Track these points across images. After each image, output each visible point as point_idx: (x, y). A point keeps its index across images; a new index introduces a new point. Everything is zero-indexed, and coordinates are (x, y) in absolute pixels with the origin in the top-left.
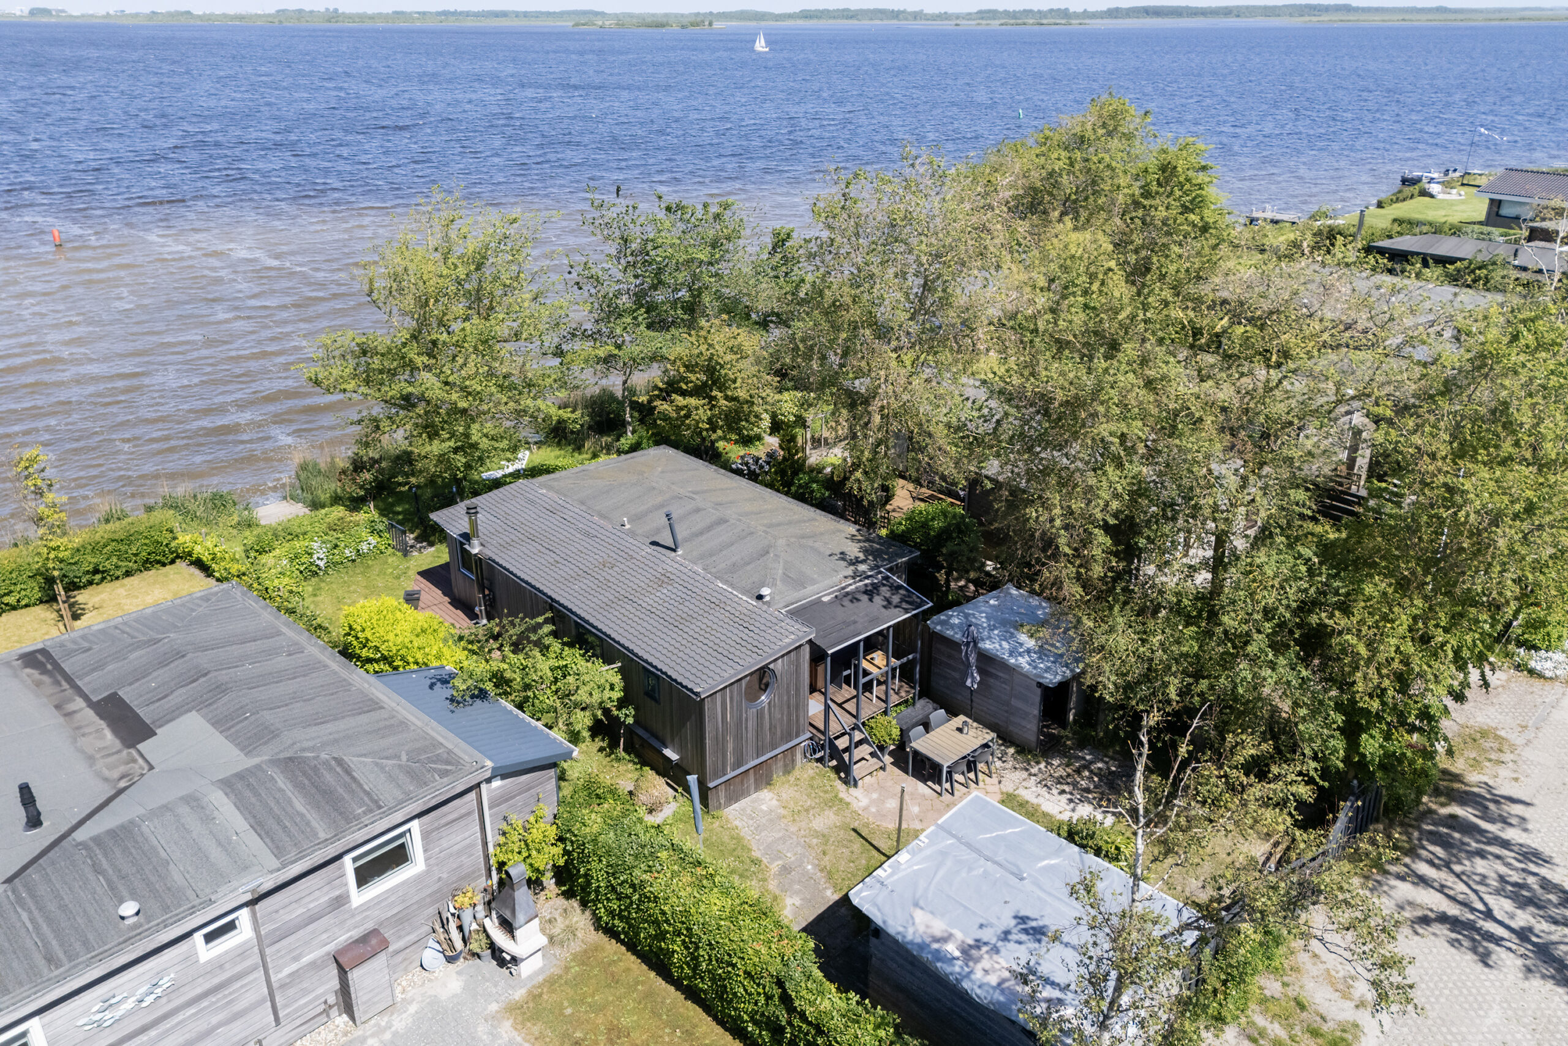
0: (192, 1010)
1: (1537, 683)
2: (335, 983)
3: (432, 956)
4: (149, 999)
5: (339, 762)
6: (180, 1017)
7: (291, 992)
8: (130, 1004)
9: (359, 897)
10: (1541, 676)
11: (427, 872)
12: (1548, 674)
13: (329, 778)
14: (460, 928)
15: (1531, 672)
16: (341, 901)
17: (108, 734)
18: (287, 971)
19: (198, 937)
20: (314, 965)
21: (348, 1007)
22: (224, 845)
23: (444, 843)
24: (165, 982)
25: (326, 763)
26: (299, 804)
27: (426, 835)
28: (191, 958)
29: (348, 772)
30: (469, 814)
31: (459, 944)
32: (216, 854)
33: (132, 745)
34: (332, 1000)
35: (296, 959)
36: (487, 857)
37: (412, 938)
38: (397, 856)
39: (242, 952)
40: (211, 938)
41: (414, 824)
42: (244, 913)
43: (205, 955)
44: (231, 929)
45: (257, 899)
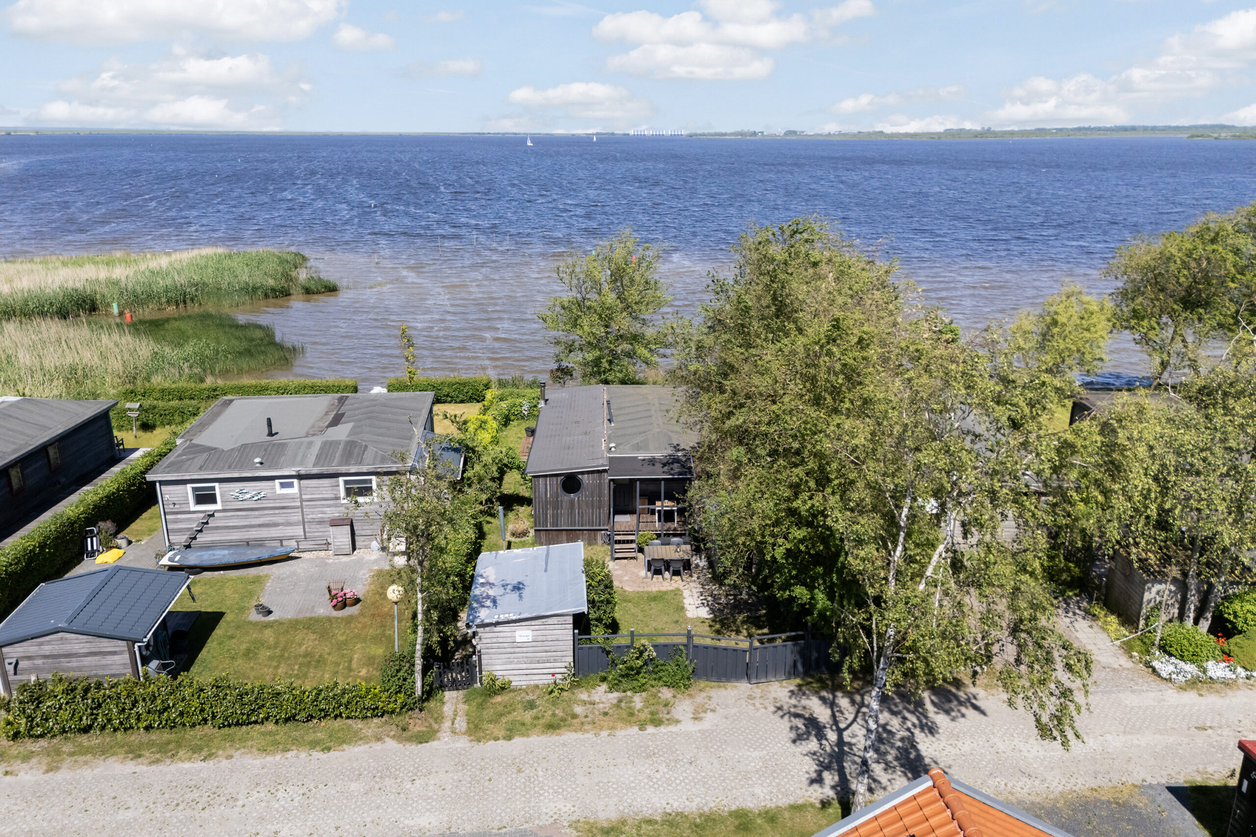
0: (271, 512)
1: (1153, 677)
3: (374, 544)
4: (256, 498)
6: (267, 512)
7: (311, 527)
8: (248, 496)
9: (345, 500)
10: (1159, 676)
11: (378, 503)
12: (1164, 674)
15: (1154, 670)
16: (337, 498)
17: (327, 423)
18: (311, 516)
19: (277, 482)
20: (324, 521)
24: (263, 494)
27: (379, 485)
28: (274, 488)
29: (364, 449)
33: (330, 427)
35: (315, 513)
37: (368, 532)
38: (366, 491)
39: (292, 498)
40: (283, 485)
41: (374, 478)
42: (296, 481)
43: (279, 491)
44: (291, 485)
45: (300, 477)
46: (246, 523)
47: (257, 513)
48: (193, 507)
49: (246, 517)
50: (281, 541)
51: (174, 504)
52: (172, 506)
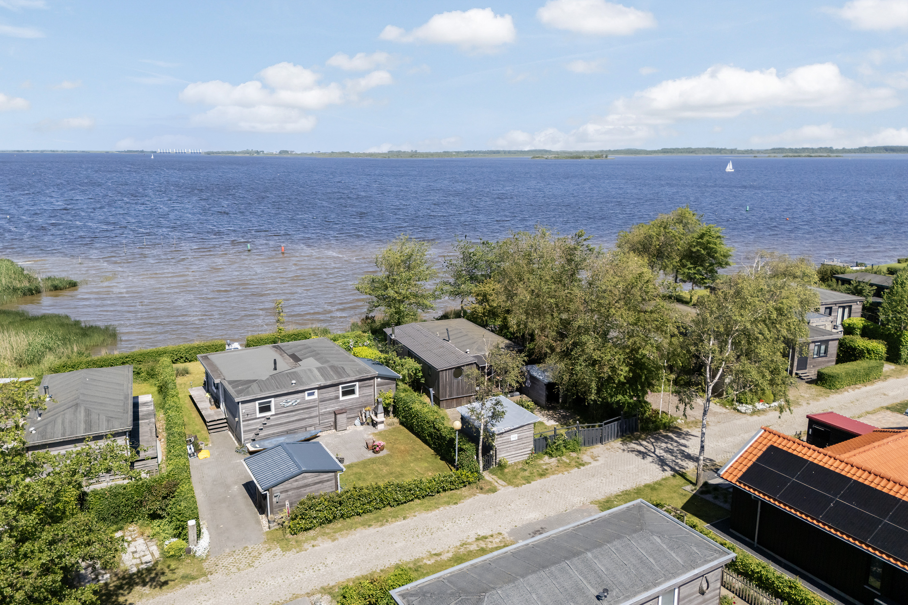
0: (302, 411)
1: (739, 414)
2: (333, 419)
3: (357, 422)
4: (294, 404)
5: (342, 368)
6: (299, 412)
7: (324, 417)
8: (290, 403)
9: (342, 398)
10: (741, 412)
11: (359, 398)
12: (743, 411)
13: (339, 370)
14: (365, 417)
15: (738, 410)
16: (338, 397)
17: (292, 360)
18: (323, 411)
19: (306, 393)
20: (329, 413)
21: (336, 428)
22: (315, 377)
23: (364, 391)
24: (298, 401)
25: (339, 368)
26: (332, 373)
27: (360, 387)
28: (304, 397)
29: (344, 369)
30: (371, 386)
31: (364, 420)
32: (312, 378)
33: (297, 362)
34: (332, 424)
35: (326, 408)
36: (375, 400)
37: (353, 415)
38: (352, 392)
39: (314, 400)
40: (309, 395)
41: (357, 383)
42: (316, 391)
43: (307, 398)
44: (313, 394)
45: (319, 388)
46: (287, 421)
47: (294, 413)
48: (259, 415)
49: (288, 417)
50: (306, 428)
51: (248, 415)
52: (246, 416)
